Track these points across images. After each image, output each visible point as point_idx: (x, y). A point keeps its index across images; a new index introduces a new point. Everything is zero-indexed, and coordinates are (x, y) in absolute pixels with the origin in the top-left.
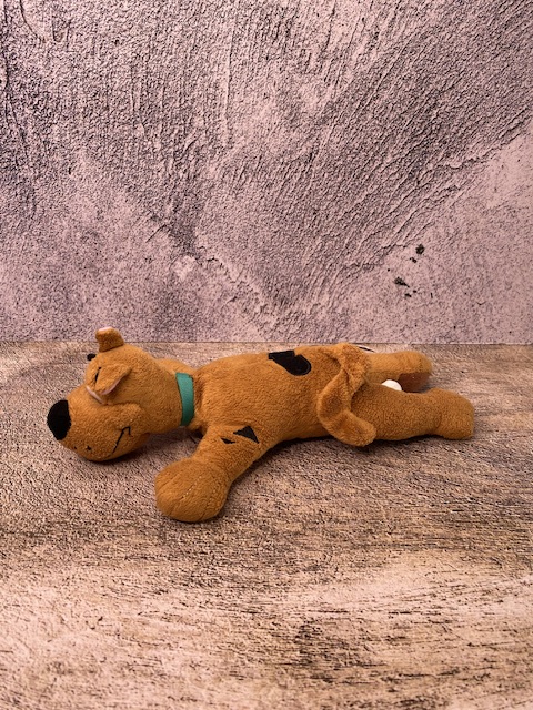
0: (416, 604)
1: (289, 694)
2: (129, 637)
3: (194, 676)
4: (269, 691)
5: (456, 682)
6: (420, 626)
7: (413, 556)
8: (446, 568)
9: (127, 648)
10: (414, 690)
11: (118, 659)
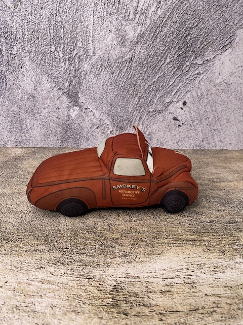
0: (178, 274)
1: (103, 322)
2: (20, 291)
3: (52, 312)
4: (92, 320)
5: (197, 315)
6: (179, 285)
7: (178, 250)
8: (195, 255)
9: (18, 298)
10: (173, 320)
11: (11, 303)
